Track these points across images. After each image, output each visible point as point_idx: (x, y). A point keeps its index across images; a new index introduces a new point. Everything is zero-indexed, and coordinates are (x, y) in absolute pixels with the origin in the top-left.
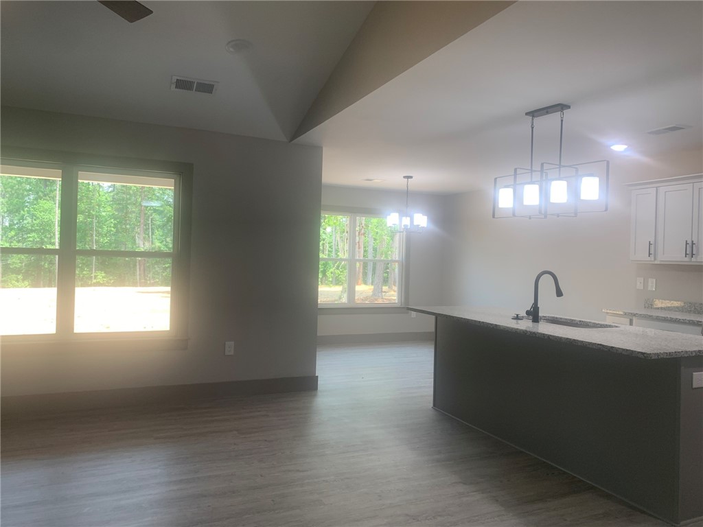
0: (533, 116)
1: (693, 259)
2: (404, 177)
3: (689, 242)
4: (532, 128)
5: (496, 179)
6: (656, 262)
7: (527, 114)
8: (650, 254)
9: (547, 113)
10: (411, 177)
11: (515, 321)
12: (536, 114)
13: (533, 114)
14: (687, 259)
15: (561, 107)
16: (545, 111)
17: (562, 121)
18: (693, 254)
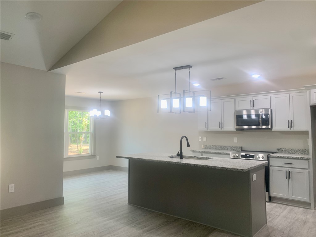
0: (176, 70)
1: (222, 129)
2: (99, 92)
3: (221, 122)
4: (176, 75)
5: (158, 96)
6: (208, 130)
7: (174, 68)
8: (206, 127)
9: (182, 69)
10: (102, 92)
11: (171, 159)
12: (177, 69)
13: (176, 69)
14: (220, 129)
15: (189, 67)
16: (182, 68)
17: (189, 72)
18: (222, 127)
